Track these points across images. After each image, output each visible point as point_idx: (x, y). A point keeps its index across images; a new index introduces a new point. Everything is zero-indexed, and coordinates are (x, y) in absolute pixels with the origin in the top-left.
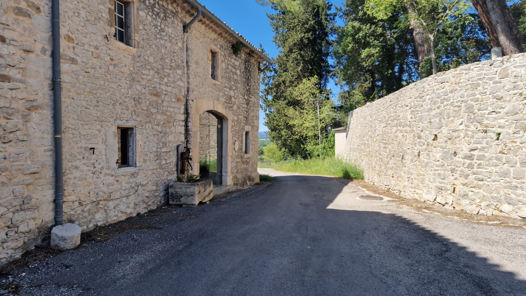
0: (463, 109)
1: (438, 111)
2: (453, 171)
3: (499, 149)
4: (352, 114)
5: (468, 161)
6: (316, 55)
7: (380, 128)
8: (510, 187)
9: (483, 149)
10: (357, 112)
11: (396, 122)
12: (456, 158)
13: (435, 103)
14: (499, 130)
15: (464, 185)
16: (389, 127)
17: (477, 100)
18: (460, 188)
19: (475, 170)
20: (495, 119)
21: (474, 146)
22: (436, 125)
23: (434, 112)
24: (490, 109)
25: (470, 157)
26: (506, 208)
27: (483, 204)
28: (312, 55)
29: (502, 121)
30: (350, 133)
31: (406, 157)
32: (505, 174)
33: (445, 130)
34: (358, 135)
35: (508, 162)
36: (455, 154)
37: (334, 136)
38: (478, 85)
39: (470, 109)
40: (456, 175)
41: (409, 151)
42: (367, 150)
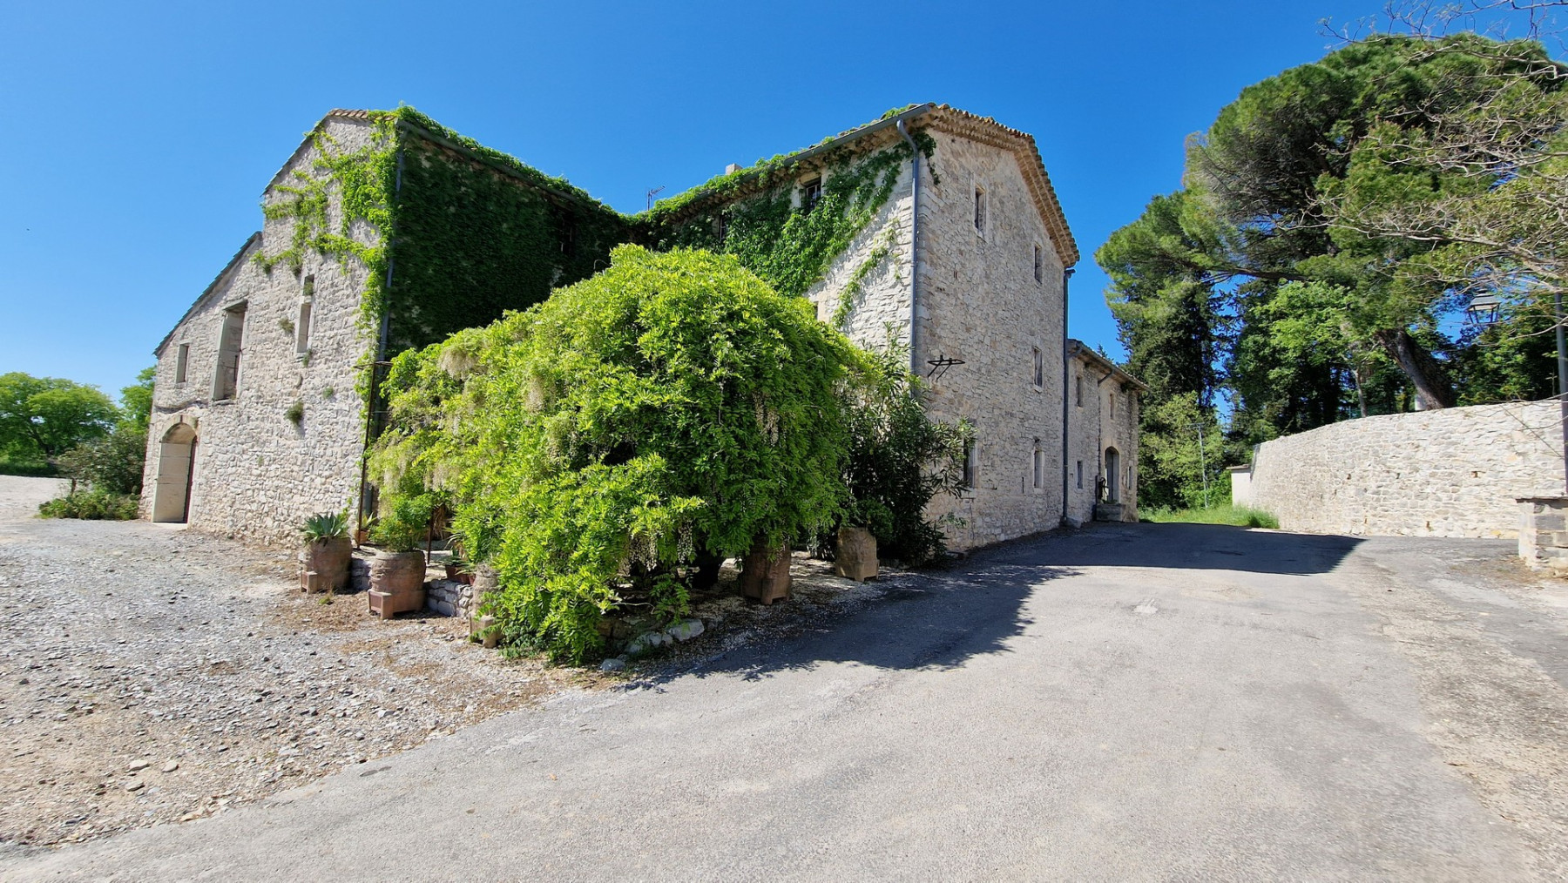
0: (1371, 453)
1: (1351, 453)
2: (1364, 505)
3: (1399, 485)
4: (1259, 449)
5: (1376, 496)
6: (1192, 360)
7: (1298, 467)
8: (1408, 515)
9: (1387, 486)
10: (1266, 446)
11: (1314, 461)
12: (1367, 494)
13: (1348, 446)
14: (1399, 471)
15: (1374, 516)
16: (1307, 467)
17: (1381, 446)
18: (1371, 519)
19: (1382, 503)
20: (1395, 462)
21: (1381, 483)
22: (1350, 466)
23: (1347, 454)
24: (1392, 454)
25: (1377, 493)
26: (1405, 531)
27: (1389, 530)
28: (1185, 361)
29: (1400, 464)
30: (1257, 473)
31: (1325, 496)
32: (1404, 505)
33: (1357, 470)
34: (1269, 476)
35: (1406, 496)
36: (1366, 490)
37: (1229, 477)
38: (1381, 434)
39: (1376, 453)
40: (1367, 508)
41: (1328, 490)
42: (1283, 493)
